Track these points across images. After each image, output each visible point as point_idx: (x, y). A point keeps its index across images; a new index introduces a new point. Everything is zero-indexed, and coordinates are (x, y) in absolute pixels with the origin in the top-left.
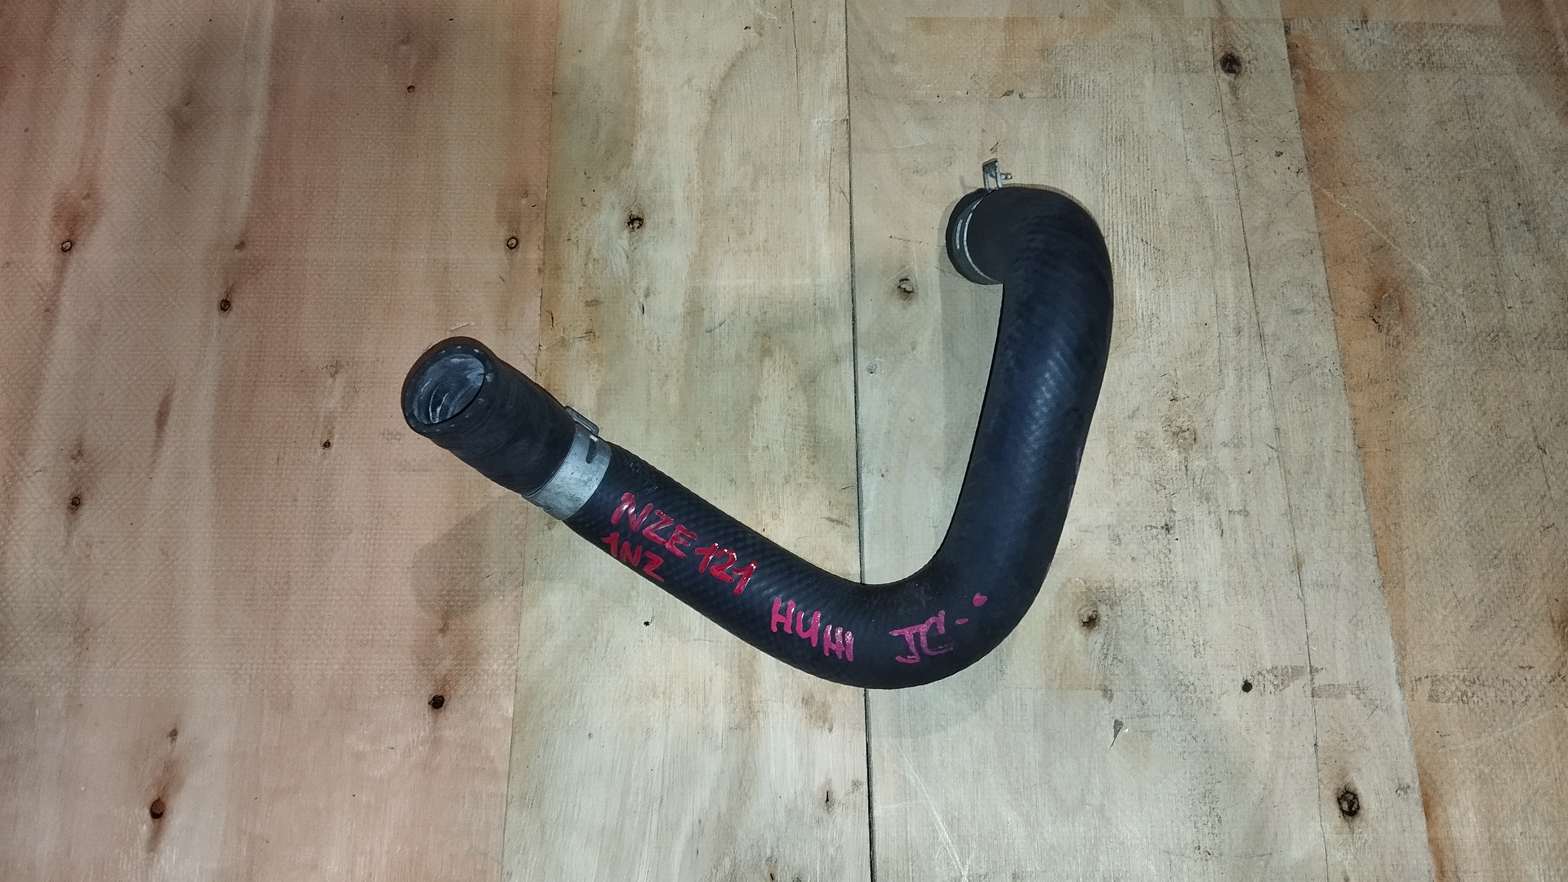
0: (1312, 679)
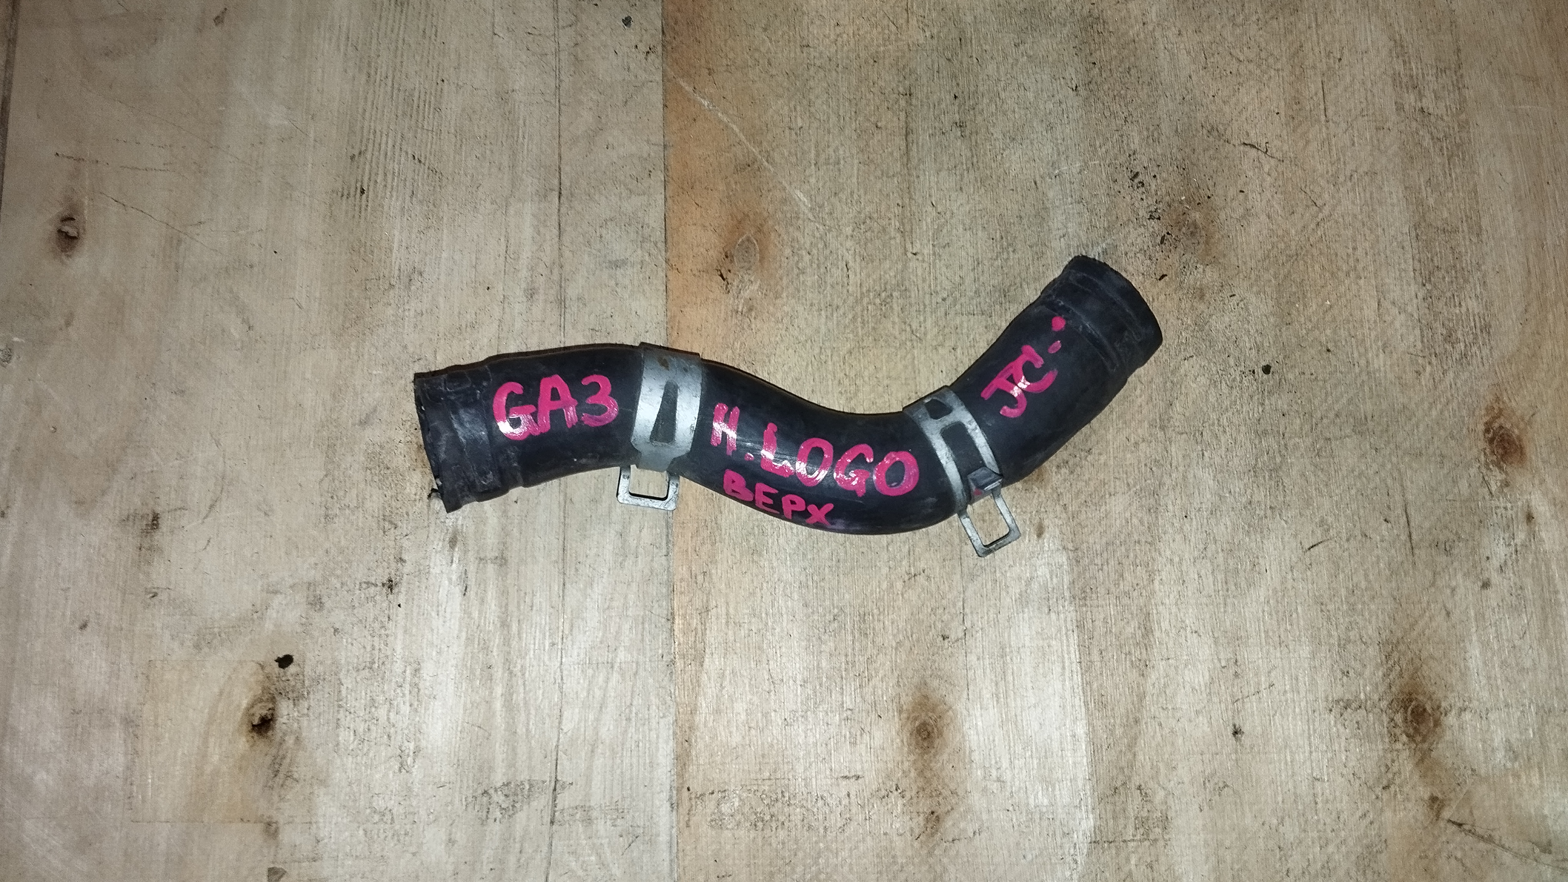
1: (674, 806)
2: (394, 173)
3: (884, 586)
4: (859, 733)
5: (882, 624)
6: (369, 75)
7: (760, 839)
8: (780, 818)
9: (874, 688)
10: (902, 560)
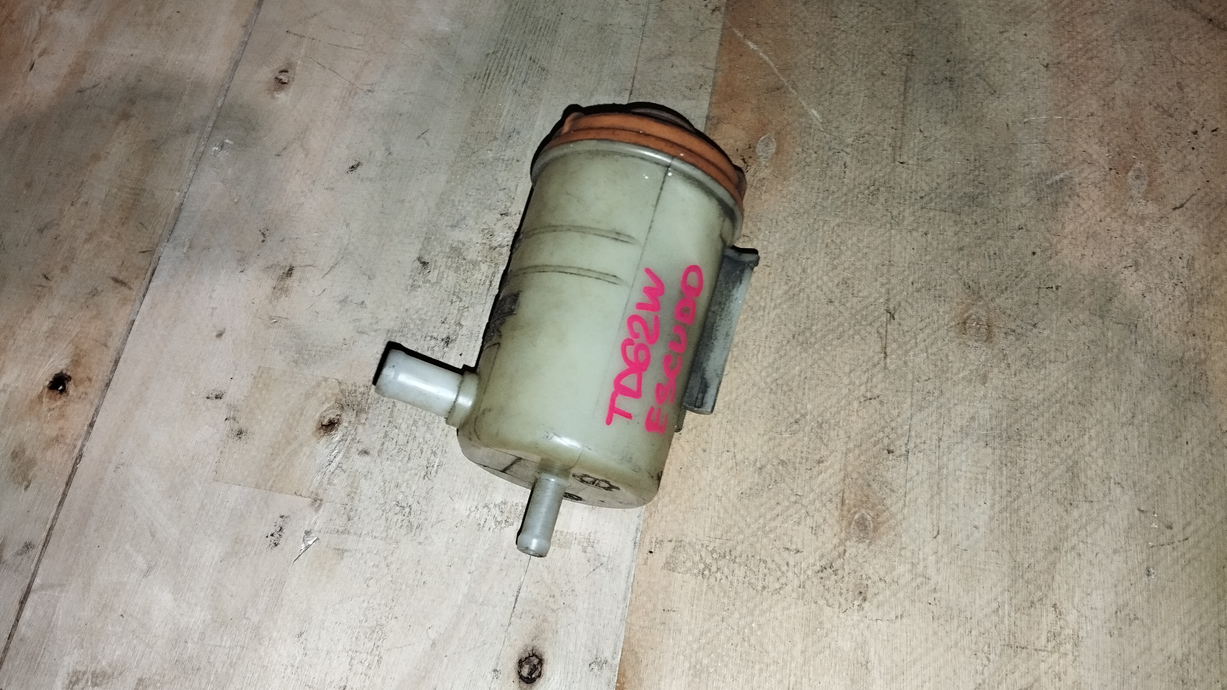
1: (636, 545)
2: (514, 66)
3: (843, 402)
4: (803, 516)
5: (835, 433)
7: (704, 585)
8: (725, 572)
9: (823, 481)
10: (861, 385)
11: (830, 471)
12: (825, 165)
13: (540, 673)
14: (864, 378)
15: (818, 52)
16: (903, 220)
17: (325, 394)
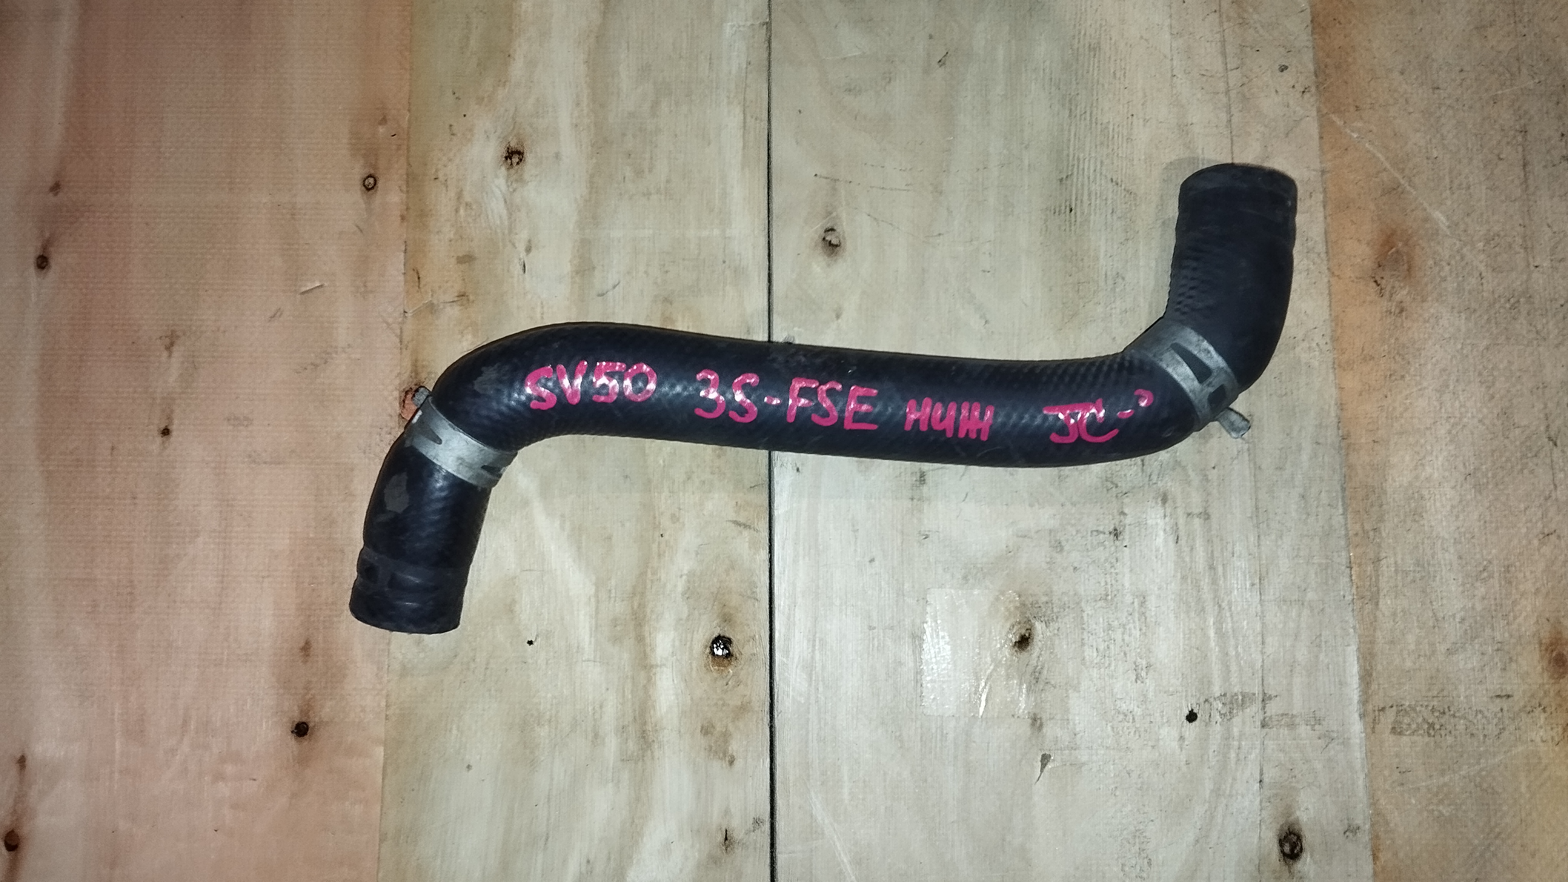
0: (1264, 708)
1: (1362, 716)
2: (1096, 194)
3: (1524, 542)
4: (1508, 661)
5: (1523, 574)
6: (1071, 110)
7: (1432, 744)
8: (1448, 727)
9: (1519, 625)
10: (1536, 523)
11: (1524, 614)
12: (1460, 279)
13: (1301, 847)
14: (1539, 514)
15: (1428, 137)
16: (1548, 333)
17: (1007, 609)
